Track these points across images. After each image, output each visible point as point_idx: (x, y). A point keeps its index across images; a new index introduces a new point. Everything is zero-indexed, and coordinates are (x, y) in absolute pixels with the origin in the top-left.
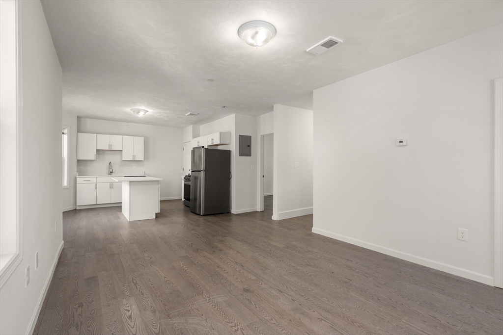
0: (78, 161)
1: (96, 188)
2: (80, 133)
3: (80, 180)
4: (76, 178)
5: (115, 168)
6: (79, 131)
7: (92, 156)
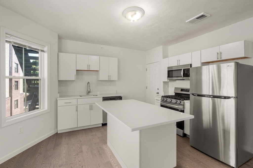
0: (60, 81)
1: (77, 110)
2: (61, 53)
3: (61, 102)
4: (57, 100)
5: (93, 88)
6: (60, 50)
7: (72, 76)
